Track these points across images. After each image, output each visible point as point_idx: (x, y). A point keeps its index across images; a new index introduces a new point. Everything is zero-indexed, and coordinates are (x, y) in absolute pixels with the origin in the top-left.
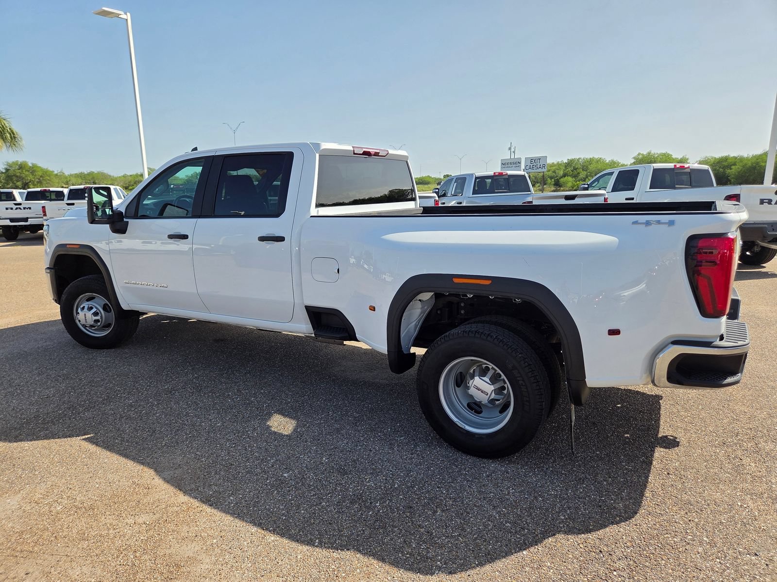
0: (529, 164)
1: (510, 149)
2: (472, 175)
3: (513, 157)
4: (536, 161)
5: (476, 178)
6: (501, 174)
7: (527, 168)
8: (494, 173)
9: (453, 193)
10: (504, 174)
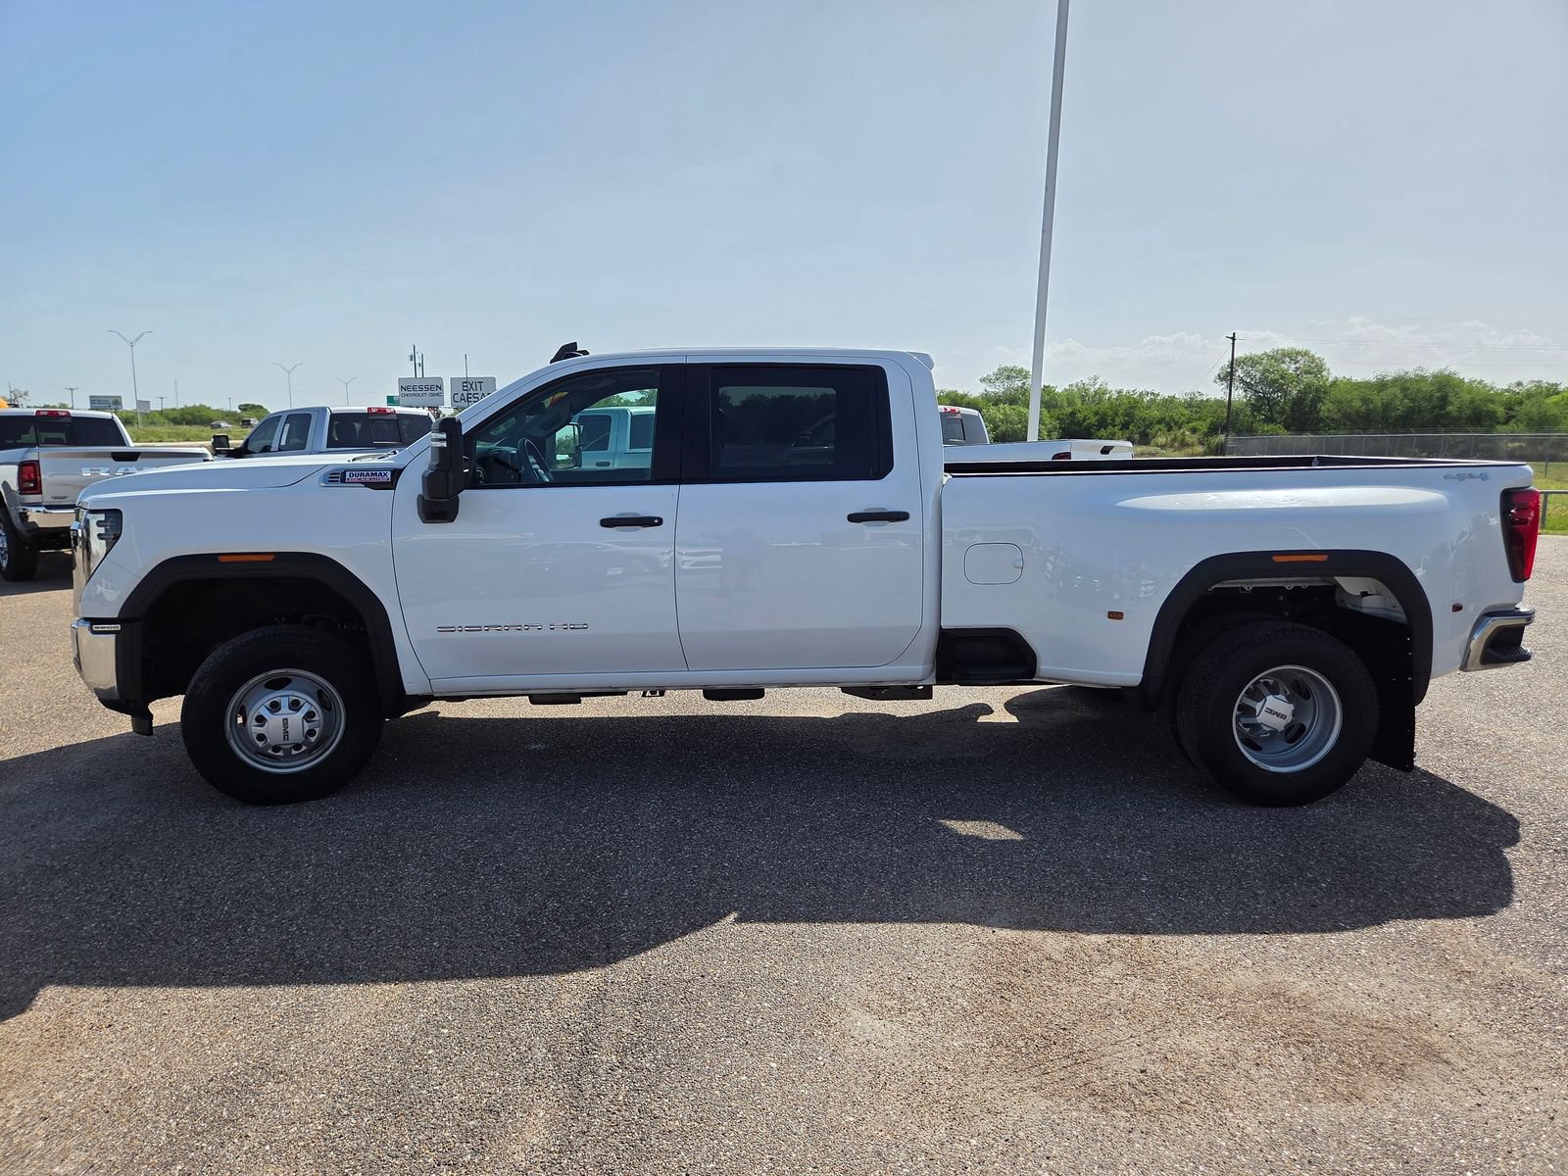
0: (461, 391)
1: (413, 358)
2: (324, 409)
3: (419, 375)
4: (474, 386)
5: (334, 417)
6: (382, 412)
7: (458, 398)
8: (370, 409)
9: (283, 443)
10: (388, 411)
